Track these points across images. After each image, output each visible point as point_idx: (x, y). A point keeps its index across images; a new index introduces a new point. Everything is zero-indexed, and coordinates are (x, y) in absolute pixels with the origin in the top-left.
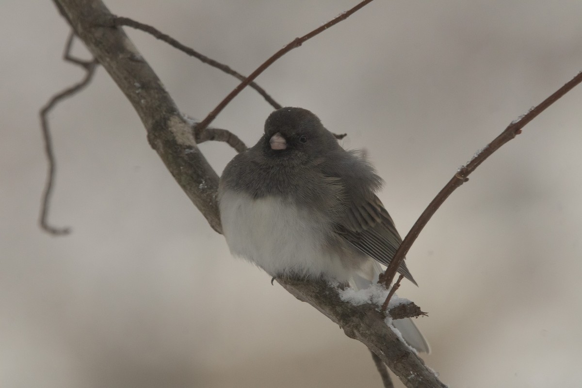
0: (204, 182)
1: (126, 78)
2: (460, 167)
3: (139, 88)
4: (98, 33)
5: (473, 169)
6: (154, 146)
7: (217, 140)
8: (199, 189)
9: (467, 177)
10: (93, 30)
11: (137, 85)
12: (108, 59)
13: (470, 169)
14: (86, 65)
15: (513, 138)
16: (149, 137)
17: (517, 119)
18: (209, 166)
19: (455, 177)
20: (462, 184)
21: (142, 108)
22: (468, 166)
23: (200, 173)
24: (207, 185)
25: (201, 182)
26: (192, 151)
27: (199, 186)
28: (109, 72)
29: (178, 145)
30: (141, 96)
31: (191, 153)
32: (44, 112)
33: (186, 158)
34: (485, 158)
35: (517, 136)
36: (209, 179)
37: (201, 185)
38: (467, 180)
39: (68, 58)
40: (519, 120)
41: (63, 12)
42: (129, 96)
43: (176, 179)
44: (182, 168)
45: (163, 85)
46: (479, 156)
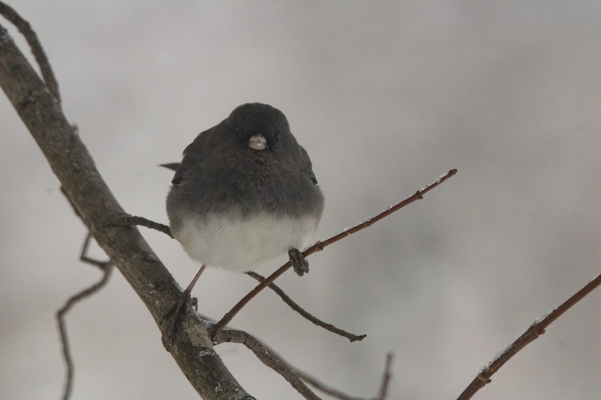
0: (219, 385)
1: (140, 279)
2: (482, 368)
3: (153, 289)
4: (112, 233)
5: (496, 370)
6: (168, 349)
7: (233, 342)
8: (214, 392)
9: (490, 378)
10: (106, 230)
11: (152, 285)
12: (122, 260)
13: (492, 370)
14: (102, 265)
15: (537, 337)
16: (163, 338)
17: (540, 319)
18: (225, 368)
19: (477, 378)
20: (484, 385)
21: (157, 310)
22: (491, 366)
23: (216, 375)
24: (222, 388)
25: (217, 385)
26: (207, 353)
27: (214, 389)
28: (123, 273)
29: (192, 347)
30: (156, 297)
31: (207, 355)
32: (61, 314)
33: (201, 360)
34: (508, 359)
35: (541, 336)
36: (225, 382)
37: (217, 388)
38: (489, 381)
39: (84, 259)
40: (542, 319)
41: (78, 213)
42: (143, 298)
43: (191, 382)
44: (197, 370)
45: (178, 285)
46: (501, 356)
